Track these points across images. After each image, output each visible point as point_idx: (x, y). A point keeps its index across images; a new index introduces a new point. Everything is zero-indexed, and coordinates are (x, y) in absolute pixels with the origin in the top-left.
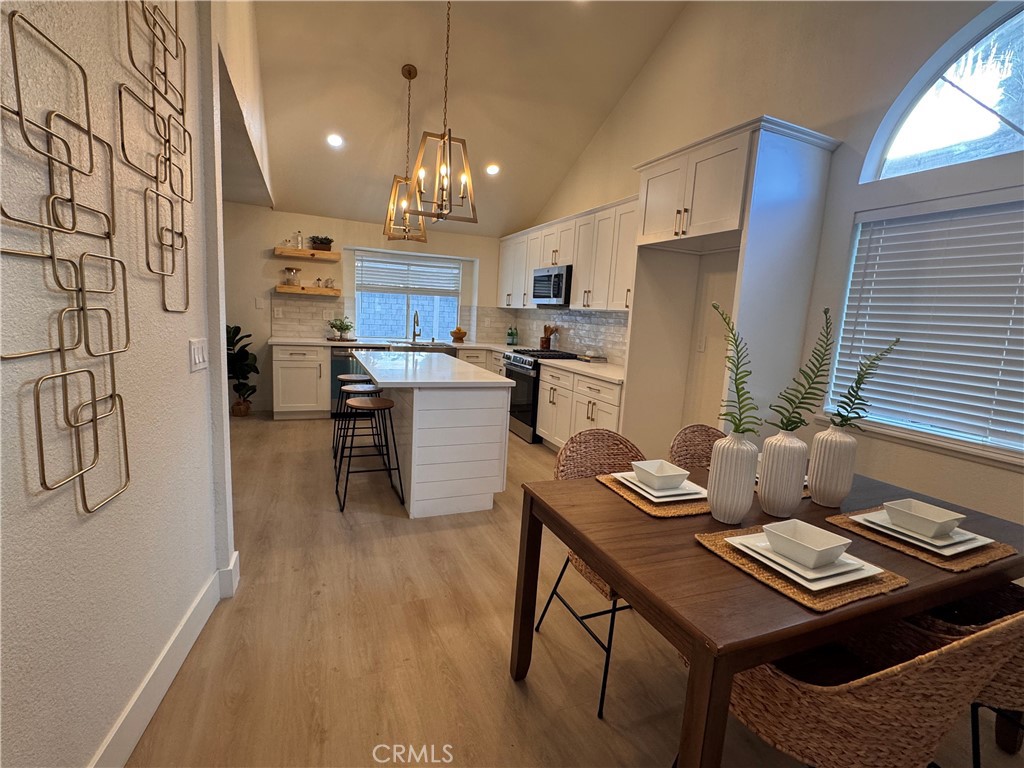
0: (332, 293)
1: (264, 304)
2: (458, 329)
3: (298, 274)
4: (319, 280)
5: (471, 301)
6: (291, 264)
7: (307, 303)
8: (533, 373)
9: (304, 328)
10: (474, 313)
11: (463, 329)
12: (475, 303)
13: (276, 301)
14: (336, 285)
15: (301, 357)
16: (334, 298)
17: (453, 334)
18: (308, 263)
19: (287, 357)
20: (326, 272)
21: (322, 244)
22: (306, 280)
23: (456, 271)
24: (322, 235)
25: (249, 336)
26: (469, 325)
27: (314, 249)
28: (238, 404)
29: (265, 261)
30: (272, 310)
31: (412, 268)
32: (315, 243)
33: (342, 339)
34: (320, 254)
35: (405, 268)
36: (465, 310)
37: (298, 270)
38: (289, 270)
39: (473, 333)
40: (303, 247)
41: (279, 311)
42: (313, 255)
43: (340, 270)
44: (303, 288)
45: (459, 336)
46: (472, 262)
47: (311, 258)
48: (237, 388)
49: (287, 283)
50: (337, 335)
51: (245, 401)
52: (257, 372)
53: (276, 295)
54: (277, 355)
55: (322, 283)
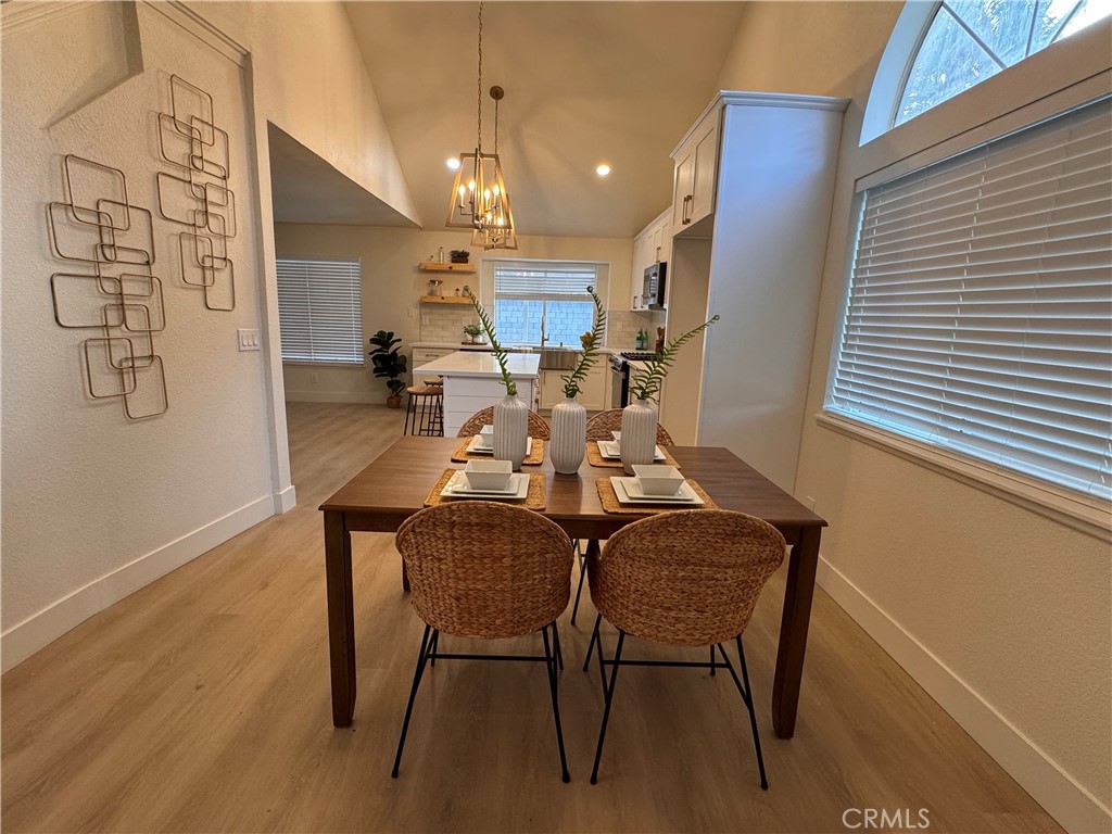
0: (467, 301)
1: (415, 312)
2: (588, 333)
3: (441, 285)
4: (457, 290)
6: (434, 277)
7: (448, 311)
8: (622, 375)
9: (447, 333)
12: (608, 308)
13: (424, 310)
14: (473, 294)
16: (472, 306)
17: (583, 339)
18: (449, 276)
19: (424, 358)
20: (467, 281)
21: (460, 257)
22: (447, 290)
23: (593, 276)
24: (461, 250)
25: (400, 340)
27: (453, 262)
28: (391, 398)
29: (416, 275)
30: (421, 318)
31: (549, 275)
32: (454, 256)
33: (473, 343)
34: (458, 266)
35: (543, 275)
37: (440, 282)
38: (433, 282)
39: (605, 338)
40: (446, 261)
41: (426, 319)
42: (451, 268)
43: (477, 280)
44: (443, 298)
45: (587, 341)
46: (608, 265)
47: (450, 271)
48: (390, 384)
49: (432, 293)
50: (470, 337)
51: (397, 395)
52: (405, 371)
53: (424, 304)
54: (416, 356)
55: (460, 293)
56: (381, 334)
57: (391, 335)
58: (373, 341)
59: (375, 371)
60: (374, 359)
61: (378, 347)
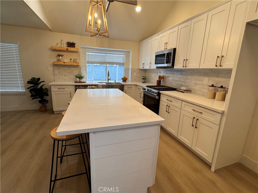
0: (76, 64)
1: (51, 69)
2: (124, 77)
4: (71, 59)
5: (129, 66)
6: (59, 53)
7: (67, 68)
8: (157, 97)
10: (130, 71)
11: (126, 77)
12: (130, 67)
13: (56, 68)
14: (78, 61)
15: (63, 90)
16: (77, 66)
17: (122, 79)
18: (67, 53)
19: (57, 90)
20: (74, 56)
21: (71, 45)
22: (66, 59)
23: (124, 56)
24: (71, 42)
25: (44, 81)
26: (128, 75)
27: (68, 47)
28: (41, 107)
29: (50, 52)
30: (54, 71)
31: (107, 55)
32: (68, 44)
33: (80, 82)
34: (71, 49)
35: (105, 55)
36: (126, 70)
37: (62, 56)
38: (59, 55)
39: (130, 78)
40: (65, 46)
41: (57, 72)
42: (67, 49)
43: (79, 56)
44: (64, 63)
45: (125, 80)
46: (129, 52)
47: (67, 51)
48: (40, 102)
49: (59, 60)
50: (78, 80)
51: (44, 106)
52: (48, 95)
53: (55, 65)
54: (53, 89)
55: (72, 60)
56: (33, 79)
57: (39, 79)
58: (29, 82)
59: (31, 96)
60: (30, 91)
61: (32, 85)
